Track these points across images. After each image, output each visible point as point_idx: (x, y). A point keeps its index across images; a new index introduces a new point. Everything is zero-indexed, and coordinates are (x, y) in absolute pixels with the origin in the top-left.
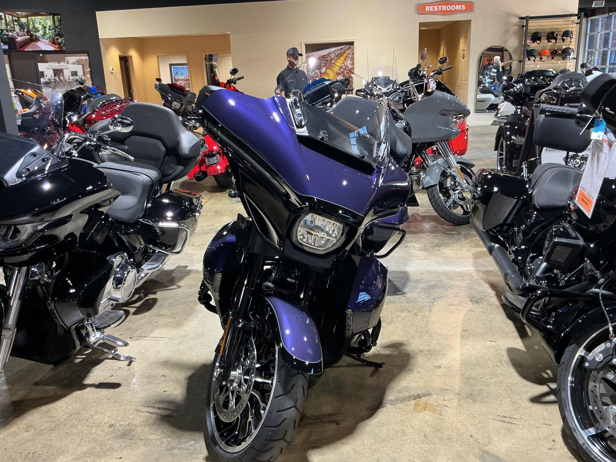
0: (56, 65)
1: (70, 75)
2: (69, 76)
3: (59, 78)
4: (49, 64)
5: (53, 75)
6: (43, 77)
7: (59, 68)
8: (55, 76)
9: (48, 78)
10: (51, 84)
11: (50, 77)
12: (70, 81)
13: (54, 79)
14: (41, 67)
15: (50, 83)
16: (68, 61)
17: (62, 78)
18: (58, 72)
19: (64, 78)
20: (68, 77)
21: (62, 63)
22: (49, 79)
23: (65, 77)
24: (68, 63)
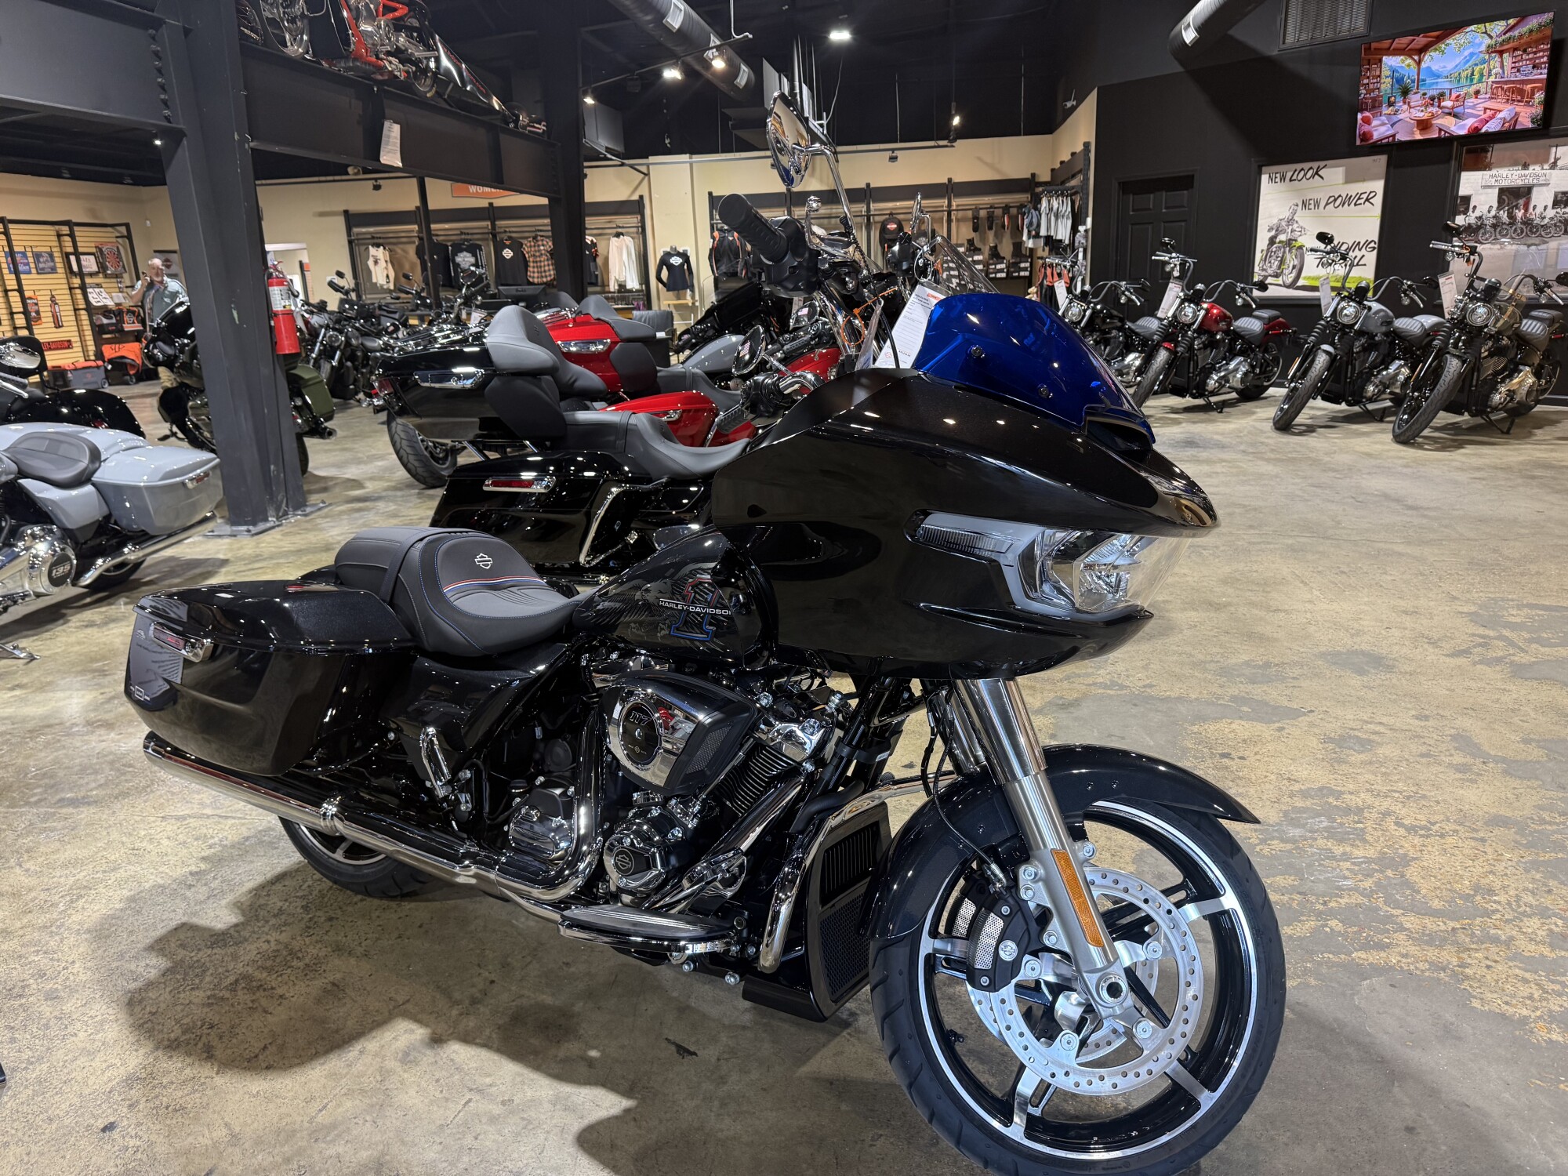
0: (1511, 176)
1: (1550, 204)
2: (1546, 207)
3: (1511, 216)
4: (1494, 172)
5: (1495, 205)
6: (1465, 212)
7: (1520, 183)
8: (1499, 208)
9: (1477, 213)
10: (1482, 231)
11: (1485, 211)
12: (1546, 221)
13: (1495, 217)
14: (1471, 183)
15: (1479, 228)
16: (1556, 160)
17: (1519, 214)
18: (1514, 196)
19: (1525, 214)
20: (1539, 209)
21: (1535, 169)
22: (1481, 217)
23: (1531, 210)
24: (1554, 166)
